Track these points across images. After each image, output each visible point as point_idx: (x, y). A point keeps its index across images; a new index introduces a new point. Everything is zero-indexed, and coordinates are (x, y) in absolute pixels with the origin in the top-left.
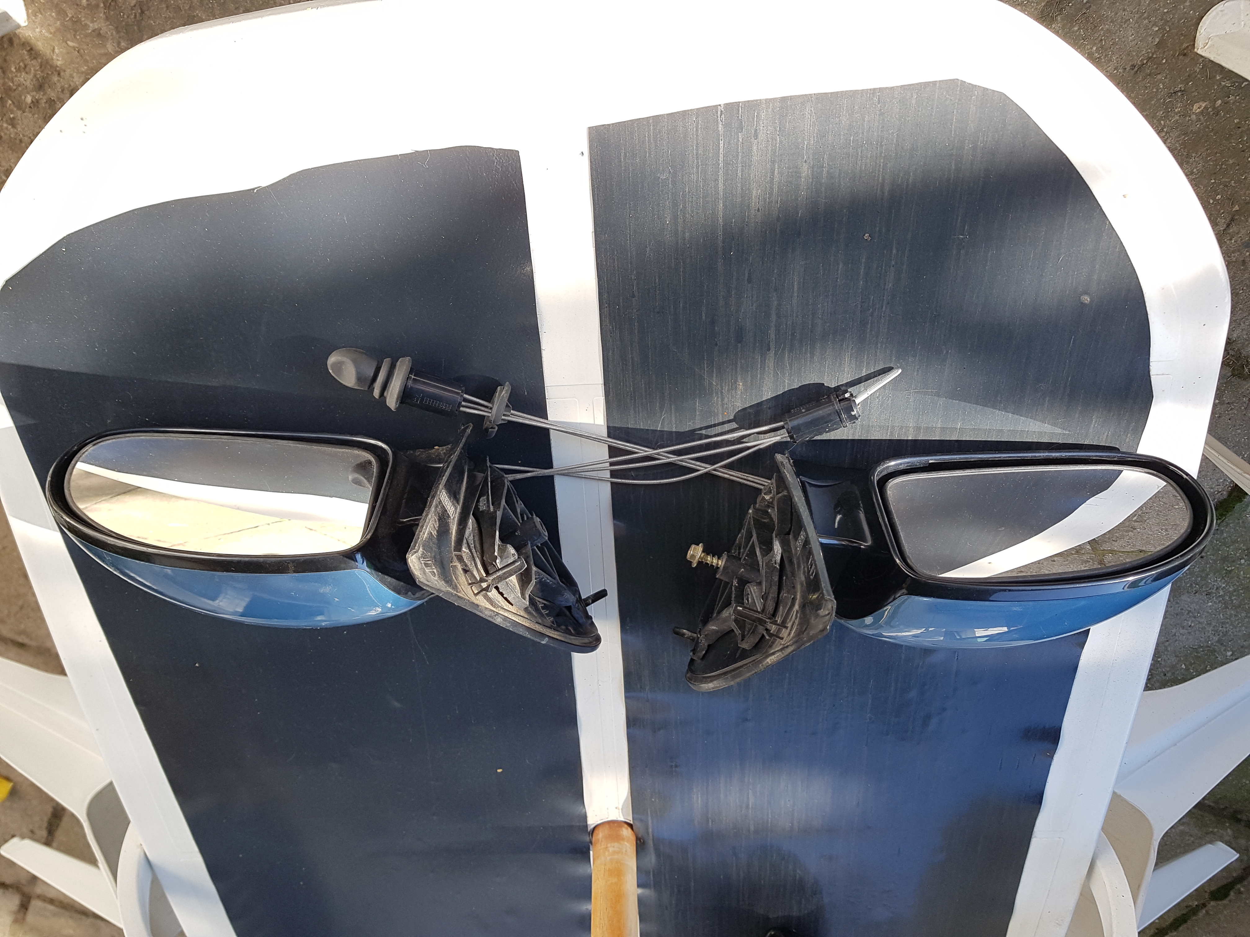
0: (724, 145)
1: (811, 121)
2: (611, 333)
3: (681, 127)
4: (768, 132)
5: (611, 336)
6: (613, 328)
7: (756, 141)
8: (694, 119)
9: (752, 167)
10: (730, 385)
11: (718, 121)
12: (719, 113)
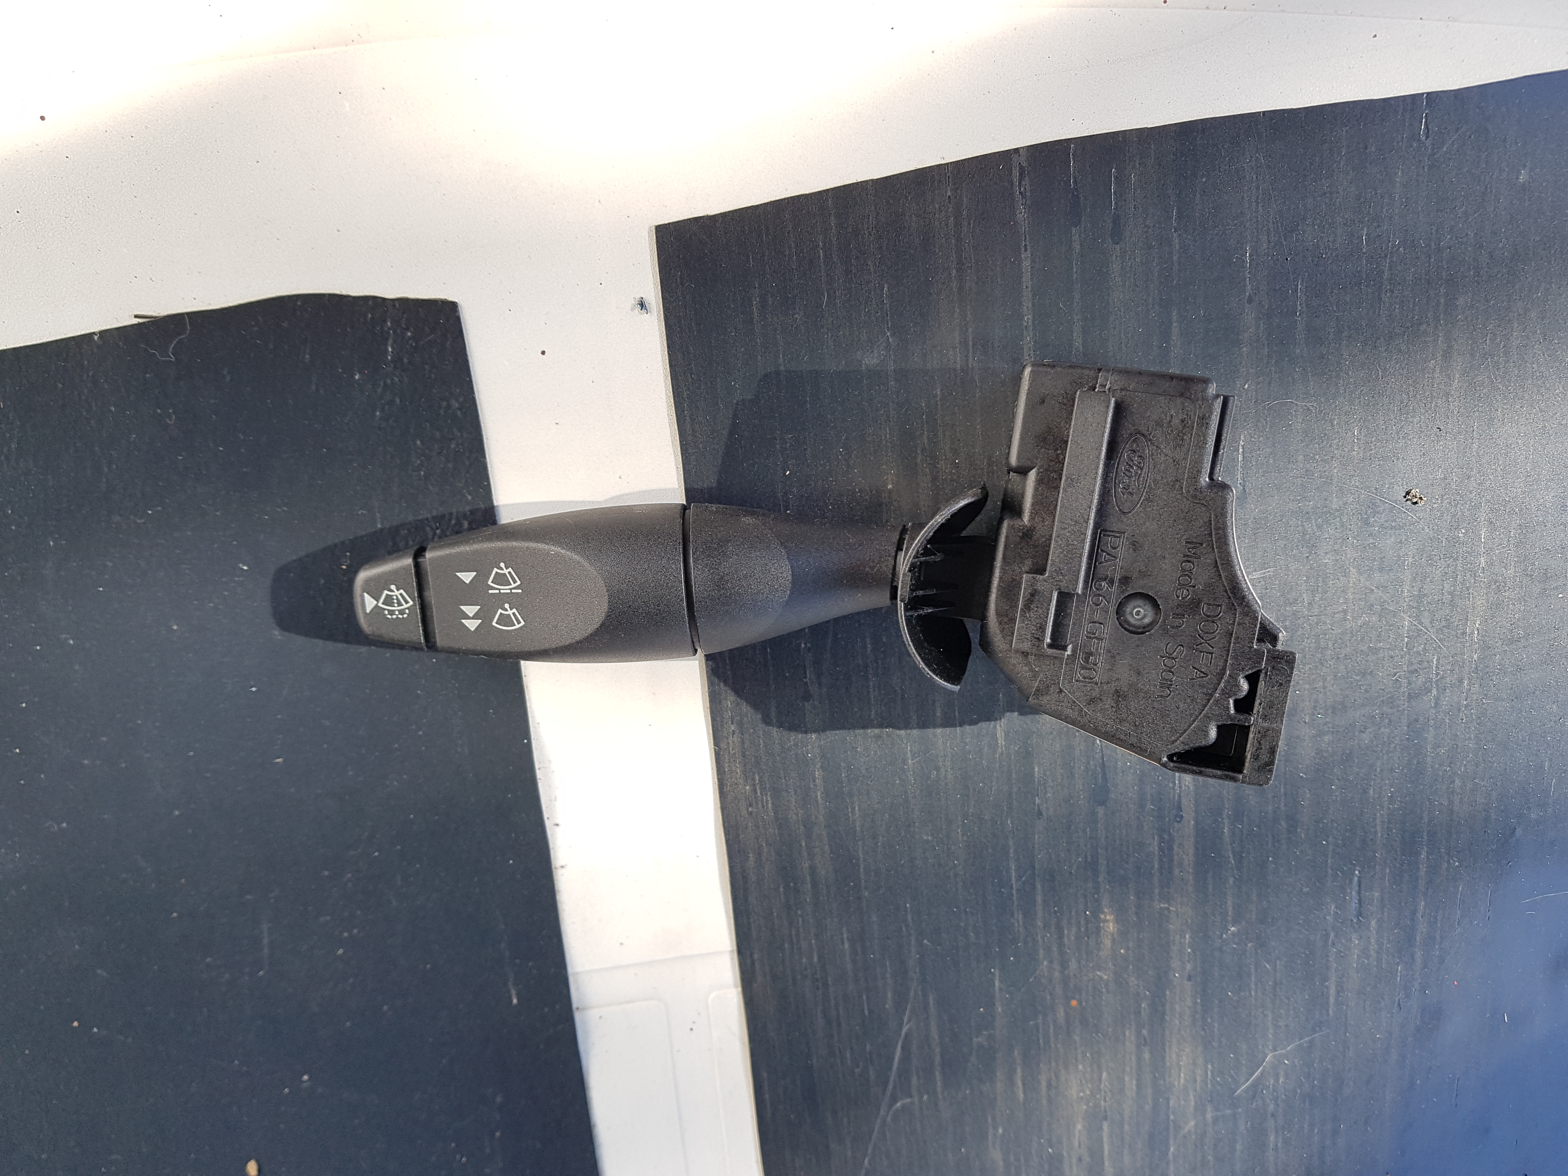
0: (1033, 261)
1: (1258, 188)
2: (751, 805)
3: (914, 218)
4: (1148, 222)
5: (751, 813)
6: (755, 791)
7: (1118, 247)
8: (949, 194)
9: (1111, 319)
10: (1082, 922)
11: (1012, 194)
12: (1016, 173)
